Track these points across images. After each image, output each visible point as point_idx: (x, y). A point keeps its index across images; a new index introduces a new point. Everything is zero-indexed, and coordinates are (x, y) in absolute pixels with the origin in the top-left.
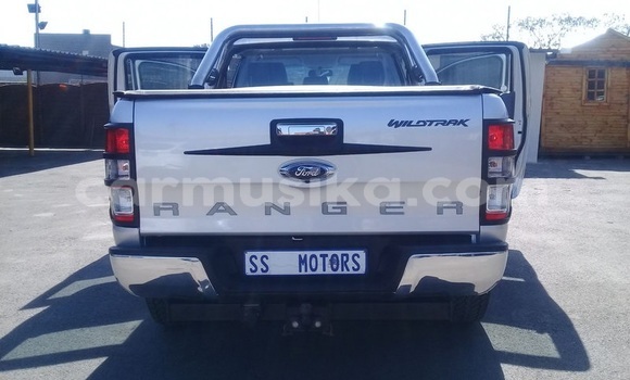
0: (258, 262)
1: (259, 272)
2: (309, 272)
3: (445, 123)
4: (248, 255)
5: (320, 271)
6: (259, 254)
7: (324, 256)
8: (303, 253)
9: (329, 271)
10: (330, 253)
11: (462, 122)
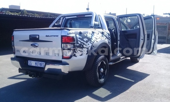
0: (30, 62)
1: (30, 65)
2: (37, 66)
3: (54, 36)
4: (29, 61)
5: (38, 66)
6: (30, 61)
7: (39, 63)
8: (36, 62)
9: (40, 66)
10: (40, 62)
11: (57, 36)
